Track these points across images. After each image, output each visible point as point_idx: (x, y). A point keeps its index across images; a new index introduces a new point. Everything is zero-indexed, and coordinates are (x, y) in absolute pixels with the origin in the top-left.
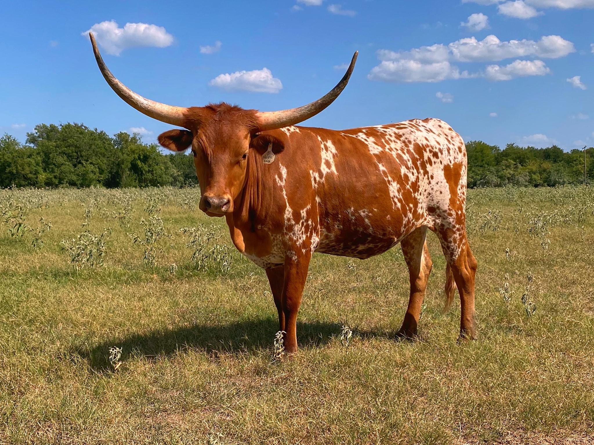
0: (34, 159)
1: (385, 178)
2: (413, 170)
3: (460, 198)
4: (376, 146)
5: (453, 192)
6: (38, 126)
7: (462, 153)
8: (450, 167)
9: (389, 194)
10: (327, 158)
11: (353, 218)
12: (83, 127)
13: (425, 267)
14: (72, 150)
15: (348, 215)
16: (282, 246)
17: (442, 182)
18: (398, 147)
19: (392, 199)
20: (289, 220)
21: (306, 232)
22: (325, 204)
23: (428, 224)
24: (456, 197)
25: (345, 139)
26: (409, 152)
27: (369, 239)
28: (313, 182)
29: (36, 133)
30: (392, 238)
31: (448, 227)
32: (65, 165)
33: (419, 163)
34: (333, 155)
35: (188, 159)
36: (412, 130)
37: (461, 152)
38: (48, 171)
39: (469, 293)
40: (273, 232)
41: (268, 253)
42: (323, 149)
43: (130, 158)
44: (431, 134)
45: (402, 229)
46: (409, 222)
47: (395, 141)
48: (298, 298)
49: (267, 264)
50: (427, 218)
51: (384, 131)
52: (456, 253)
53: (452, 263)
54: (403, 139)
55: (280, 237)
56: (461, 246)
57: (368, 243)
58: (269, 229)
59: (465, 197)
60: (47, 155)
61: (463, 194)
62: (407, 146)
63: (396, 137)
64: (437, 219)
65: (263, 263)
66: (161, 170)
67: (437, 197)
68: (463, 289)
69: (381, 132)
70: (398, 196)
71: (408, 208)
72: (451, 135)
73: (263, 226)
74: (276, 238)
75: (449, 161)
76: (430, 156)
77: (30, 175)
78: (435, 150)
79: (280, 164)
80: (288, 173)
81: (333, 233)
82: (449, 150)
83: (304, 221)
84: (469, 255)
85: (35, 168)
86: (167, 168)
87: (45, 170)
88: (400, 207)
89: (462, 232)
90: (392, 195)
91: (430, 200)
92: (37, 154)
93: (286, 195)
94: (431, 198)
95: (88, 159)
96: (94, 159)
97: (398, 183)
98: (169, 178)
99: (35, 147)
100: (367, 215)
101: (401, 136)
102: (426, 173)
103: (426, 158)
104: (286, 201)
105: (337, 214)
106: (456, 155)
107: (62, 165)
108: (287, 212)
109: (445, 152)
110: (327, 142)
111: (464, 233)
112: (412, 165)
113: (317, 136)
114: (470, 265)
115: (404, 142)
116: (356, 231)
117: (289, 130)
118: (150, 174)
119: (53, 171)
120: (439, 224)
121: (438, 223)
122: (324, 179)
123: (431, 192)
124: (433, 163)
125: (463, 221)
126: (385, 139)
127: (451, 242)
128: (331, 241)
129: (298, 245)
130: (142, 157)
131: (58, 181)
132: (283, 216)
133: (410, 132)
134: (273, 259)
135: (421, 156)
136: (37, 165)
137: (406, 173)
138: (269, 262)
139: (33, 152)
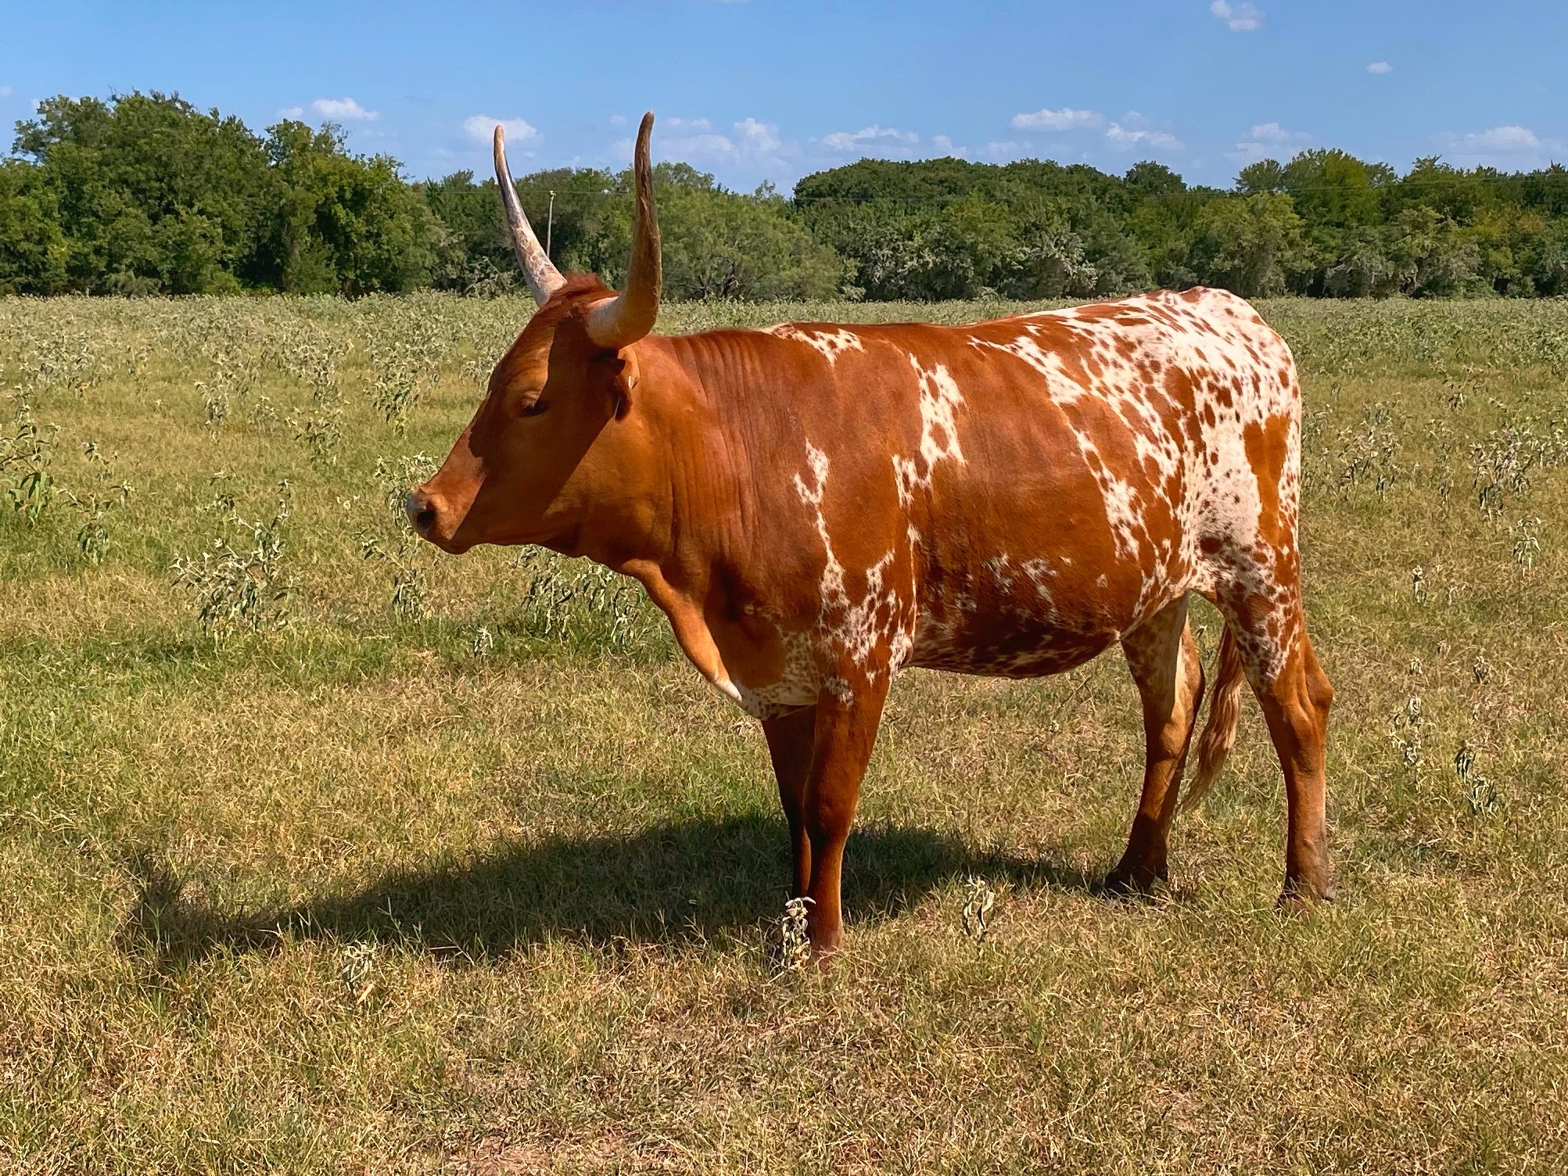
0: (36, 197)
1: (1093, 473)
2: (1168, 442)
3: (1286, 509)
4: (1067, 381)
5: (1268, 495)
6: (48, 103)
7: (1290, 389)
8: (1260, 429)
9: (1106, 515)
10: (936, 419)
11: (1007, 582)
12: (178, 105)
13: (1188, 690)
14: (147, 173)
15: (992, 575)
16: (813, 663)
17: (1239, 471)
18: (1124, 380)
19: (1113, 531)
20: (833, 595)
21: (880, 625)
22: (933, 546)
23: (1200, 584)
24: (1276, 509)
25: (983, 359)
26: (1152, 395)
27: (1048, 637)
28: (901, 488)
29: (44, 123)
30: (1108, 634)
31: (1255, 591)
32: (127, 215)
33: (1181, 423)
34: (954, 408)
35: (479, 198)
36: (1163, 328)
37: (1285, 384)
38: (76, 234)
39: (1309, 771)
40: (787, 627)
41: (774, 677)
42: (924, 392)
43: (316, 197)
44: (1208, 335)
45: (1138, 608)
46: (1156, 587)
47: (1115, 364)
48: (850, 799)
49: (768, 707)
50: (1199, 569)
51: (1086, 330)
52: (1276, 662)
53: (1264, 690)
54: (1137, 355)
55: (806, 640)
56: (1290, 641)
57: (1043, 647)
58: (777, 617)
59: (1297, 508)
60: (74, 186)
61: (1293, 498)
62: (1147, 378)
63: (1119, 350)
64: (1224, 569)
65: (760, 704)
66: (404, 232)
67: (1227, 512)
68: (1294, 762)
69: (1078, 335)
70: (1132, 521)
71: (1157, 553)
72: (1259, 337)
73: (759, 609)
74: (795, 642)
75: (1256, 412)
76: (1209, 402)
77: (24, 246)
78: (1222, 383)
79: (808, 445)
80: (834, 467)
81: (951, 623)
82: (1256, 381)
83: (875, 596)
84: (1310, 666)
85: (39, 225)
86: (419, 228)
87: (68, 231)
88: (1136, 552)
89: (1292, 604)
90: (1113, 517)
91: (1207, 519)
92: (47, 183)
93: (827, 529)
94: (1210, 515)
95: (192, 198)
96: (208, 200)
97: (1130, 483)
98: (423, 256)
99: (40, 164)
100: (1044, 574)
101: (1131, 347)
102: (1200, 447)
103: (1199, 408)
104: (827, 545)
105: (964, 572)
106: (1274, 394)
107: (116, 215)
108: (827, 576)
109: (1247, 389)
110: (934, 370)
111: (1296, 608)
112: (1163, 431)
113: (907, 356)
114: (1312, 693)
115: (1141, 366)
116: (1012, 617)
117: (832, 344)
118: (370, 245)
119: (92, 236)
120: (1231, 584)
121: (1228, 581)
122: (929, 478)
123: (1211, 498)
124: (1217, 420)
125: (1296, 574)
126: (1088, 355)
127: (1261, 633)
128: (942, 645)
129: (857, 663)
130: (348, 195)
131: (104, 263)
132: (817, 585)
133: (1156, 335)
134: (787, 694)
135: (1188, 401)
136: (45, 215)
137: (1151, 454)
138: (774, 701)
139: (35, 179)
